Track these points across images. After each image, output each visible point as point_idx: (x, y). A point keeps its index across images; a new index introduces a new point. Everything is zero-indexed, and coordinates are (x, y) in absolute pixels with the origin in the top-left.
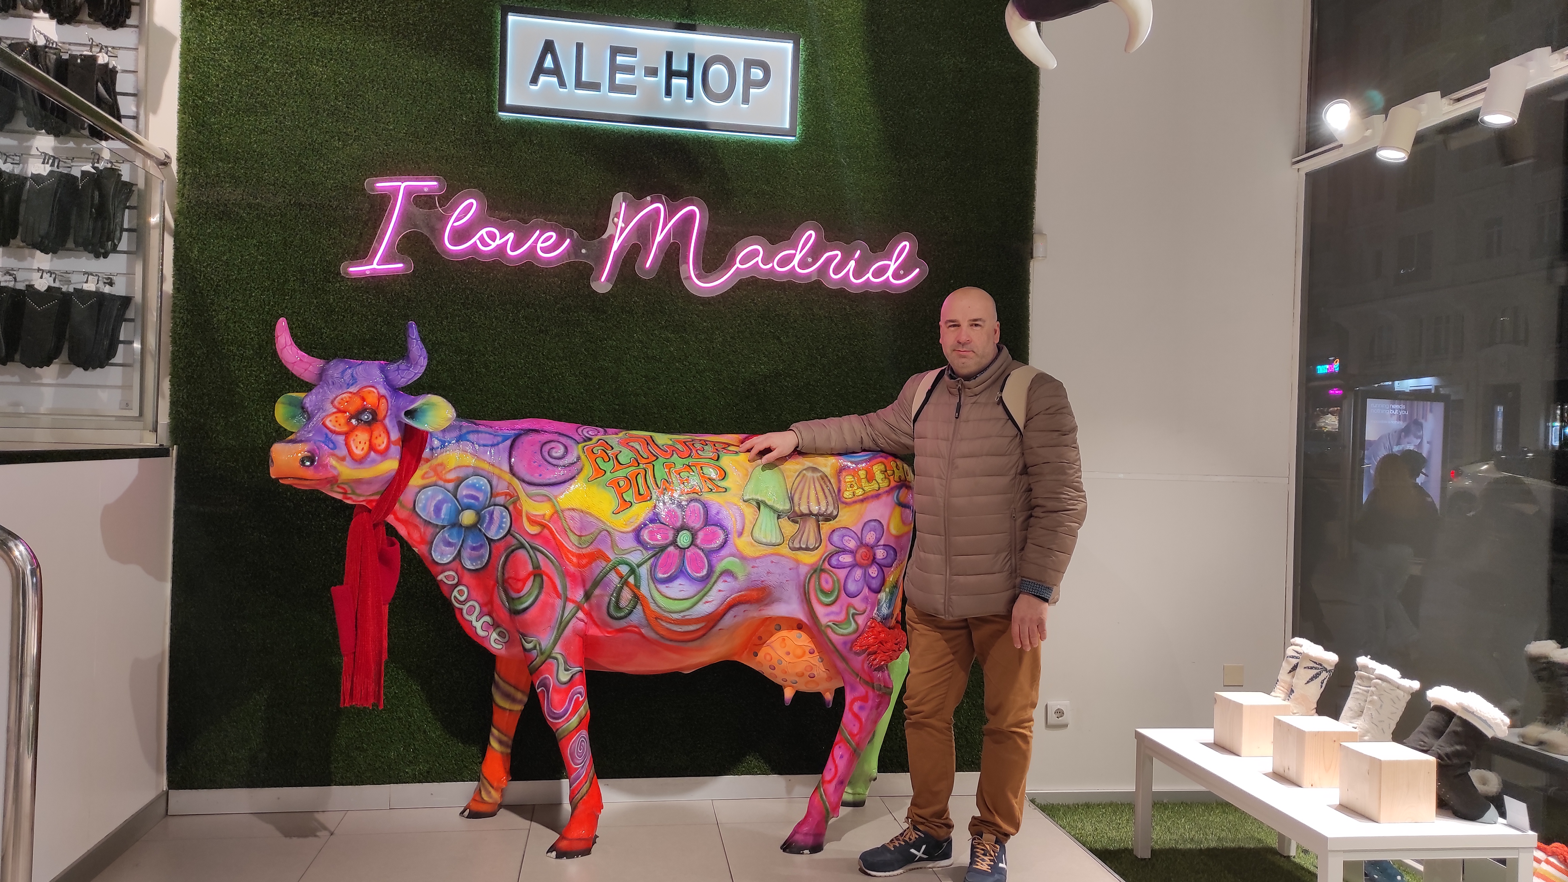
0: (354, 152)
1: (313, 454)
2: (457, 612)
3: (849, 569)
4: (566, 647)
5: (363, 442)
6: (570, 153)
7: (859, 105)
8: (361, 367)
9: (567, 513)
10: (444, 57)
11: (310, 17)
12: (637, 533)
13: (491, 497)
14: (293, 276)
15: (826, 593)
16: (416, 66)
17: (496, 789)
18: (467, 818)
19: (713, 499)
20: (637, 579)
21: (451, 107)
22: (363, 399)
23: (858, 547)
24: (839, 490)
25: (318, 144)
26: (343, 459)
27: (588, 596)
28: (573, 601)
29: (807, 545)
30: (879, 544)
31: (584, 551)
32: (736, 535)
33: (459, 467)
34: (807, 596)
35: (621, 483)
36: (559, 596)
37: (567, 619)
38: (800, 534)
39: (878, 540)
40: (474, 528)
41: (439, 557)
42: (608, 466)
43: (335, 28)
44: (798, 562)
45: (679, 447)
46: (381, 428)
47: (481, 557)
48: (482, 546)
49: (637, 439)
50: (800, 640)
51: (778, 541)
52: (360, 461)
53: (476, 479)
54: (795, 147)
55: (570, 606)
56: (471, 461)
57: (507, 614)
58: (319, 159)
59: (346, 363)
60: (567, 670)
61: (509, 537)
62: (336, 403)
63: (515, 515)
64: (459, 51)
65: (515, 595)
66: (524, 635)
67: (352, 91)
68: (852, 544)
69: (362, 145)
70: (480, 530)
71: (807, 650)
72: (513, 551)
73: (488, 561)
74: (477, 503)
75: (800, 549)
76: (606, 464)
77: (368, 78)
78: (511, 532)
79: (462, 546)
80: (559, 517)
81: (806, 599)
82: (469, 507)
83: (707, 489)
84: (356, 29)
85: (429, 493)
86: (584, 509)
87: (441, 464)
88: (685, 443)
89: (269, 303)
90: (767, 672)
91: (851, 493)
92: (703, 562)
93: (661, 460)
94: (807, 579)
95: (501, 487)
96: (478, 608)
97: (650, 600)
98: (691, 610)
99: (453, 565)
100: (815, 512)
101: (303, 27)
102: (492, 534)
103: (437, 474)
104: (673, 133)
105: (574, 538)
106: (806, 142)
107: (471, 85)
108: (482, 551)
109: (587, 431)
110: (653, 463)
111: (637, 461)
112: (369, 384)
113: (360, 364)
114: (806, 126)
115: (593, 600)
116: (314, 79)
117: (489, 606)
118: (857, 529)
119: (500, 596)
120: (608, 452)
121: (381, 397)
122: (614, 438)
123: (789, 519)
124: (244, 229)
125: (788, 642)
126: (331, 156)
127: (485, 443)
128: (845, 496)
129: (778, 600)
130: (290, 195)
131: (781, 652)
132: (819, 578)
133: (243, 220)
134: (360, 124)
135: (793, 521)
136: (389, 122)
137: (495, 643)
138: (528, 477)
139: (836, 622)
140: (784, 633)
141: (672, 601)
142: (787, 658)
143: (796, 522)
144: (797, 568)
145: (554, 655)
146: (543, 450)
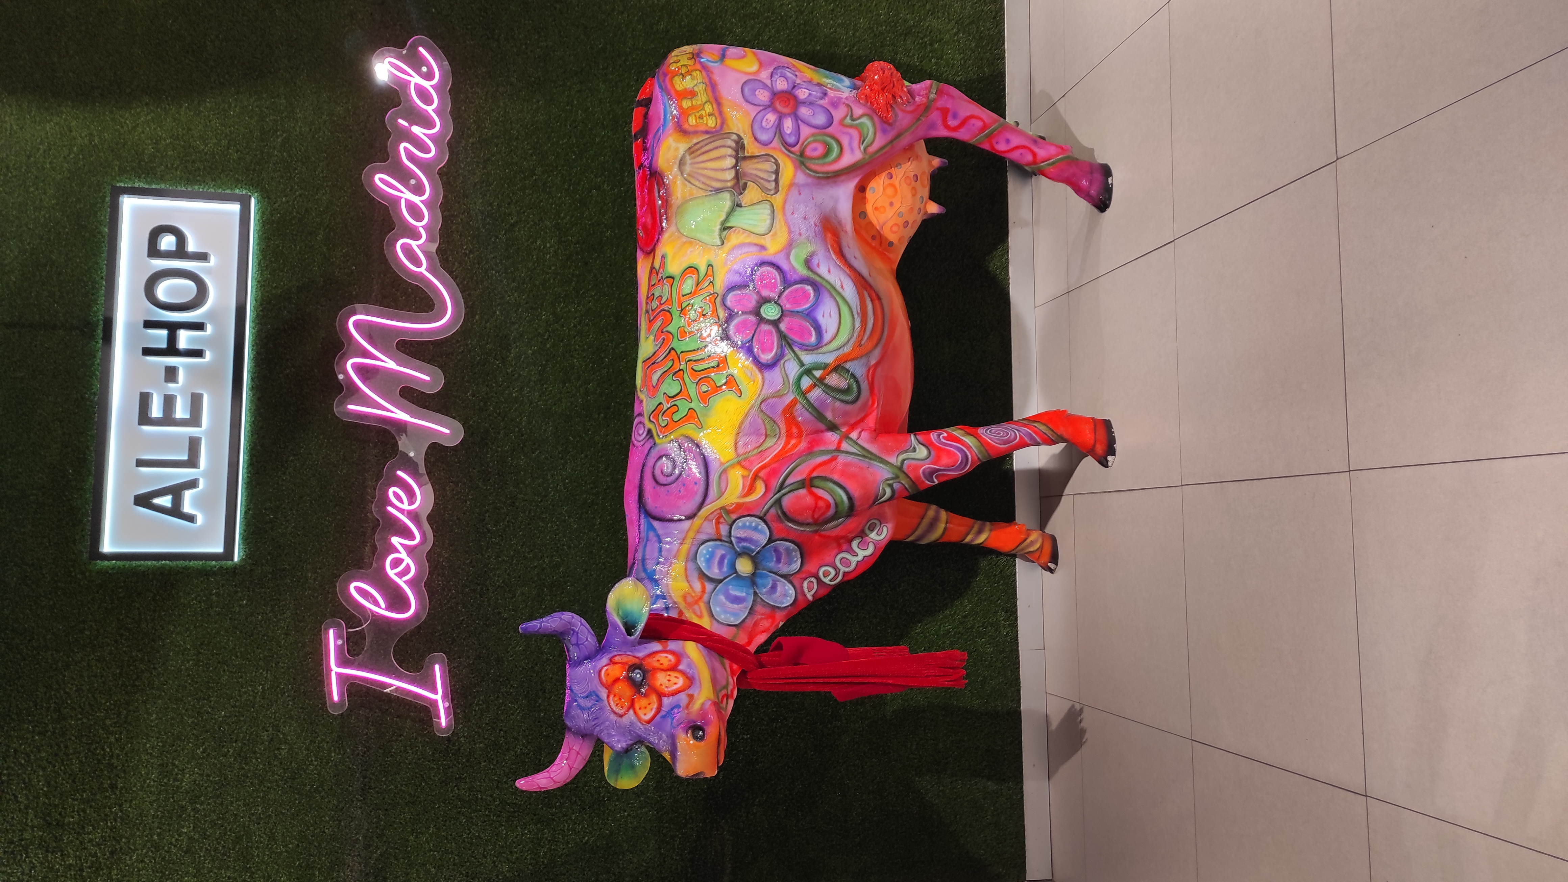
0: (295, 731)
1: (690, 728)
2: (846, 579)
3: (800, 122)
4: (889, 451)
5: (668, 678)
6: (284, 474)
7: (204, 116)
8: (575, 688)
9: (740, 451)
10: (163, 629)
11: (118, 793)
12: (764, 367)
13: (721, 540)
14: (452, 791)
15: (827, 152)
16: (177, 663)
17: (1029, 535)
18: (1057, 565)
19: (721, 281)
20: (817, 367)
21: (230, 619)
22: (617, 680)
23: (775, 110)
24: (707, 132)
25: (285, 773)
26: (691, 697)
27: (833, 427)
28: (840, 443)
29: (772, 172)
30: (770, 85)
31: (784, 431)
32: (764, 253)
33: (687, 576)
34: (830, 175)
35: (704, 388)
36: (834, 459)
37: (861, 450)
38: (760, 180)
39: (765, 86)
40: (755, 560)
41: (788, 598)
42: (683, 407)
43: (131, 762)
44: (792, 185)
45: (658, 323)
46: (649, 660)
47: (788, 551)
48: (776, 550)
49: (647, 377)
50: (877, 188)
51: (768, 206)
52: (691, 680)
53: (700, 558)
54: (264, 198)
55: (845, 446)
56: (678, 566)
57: (850, 520)
58: (304, 771)
59: (569, 706)
60: (914, 450)
61: (767, 518)
62: (621, 712)
63: (742, 511)
64: (155, 611)
65: (832, 511)
66: (876, 499)
67: (214, 737)
68: (771, 117)
69: (284, 722)
70: (758, 553)
71: (888, 181)
72: (784, 513)
73: (793, 542)
74: (728, 557)
75: (776, 181)
76: (681, 409)
77: (196, 718)
78: (762, 515)
79: (775, 573)
80: (745, 459)
81: (834, 177)
82: (733, 566)
83: (710, 287)
84: (132, 737)
85: (718, 609)
86: (735, 432)
87: (684, 597)
88: (651, 322)
89: (487, 815)
90: (910, 232)
91: (709, 118)
92: (797, 290)
93: (675, 344)
94: (812, 173)
95: (709, 529)
96: (844, 555)
97: (840, 352)
98: (851, 305)
99: (796, 582)
100: (734, 161)
101: (131, 801)
102: (763, 539)
103: (696, 602)
104: (252, 350)
105: (769, 443)
106: (258, 185)
107: (199, 595)
108: (782, 550)
109: (638, 436)
110: (679, 353)
111: (676, 372)
112: (597, 675)
113: (572, 691)
114: (238, 183)
115: (838, 420)
116: (201, 783)
117: (842, 541)
118: (753, 111)
119: (833, 529)
120: (665, 409)
121: (612, 662)
122: (646, 403)
123: (742, 194)
124: (397, 851)
125: (878, 204)
126: (301, 757)
127: (657, 550)
128: (713, 126)
129: (834, 210)
130: (353, 802)
131: (890, 213)
132: (811, 158)
133: (384, 852)
134: (258, 726)
135: (744, 189)
136: (253, 691)
137: (880, 535)
138: (698, 498)
139: (860, 140)
140: (869, 208)
141: (841, 327)
142: (897, 205)
143: (745, 186)
144: (799, 186)
145: (899, 464)
146: (665, 482)
